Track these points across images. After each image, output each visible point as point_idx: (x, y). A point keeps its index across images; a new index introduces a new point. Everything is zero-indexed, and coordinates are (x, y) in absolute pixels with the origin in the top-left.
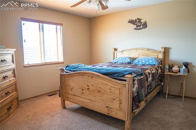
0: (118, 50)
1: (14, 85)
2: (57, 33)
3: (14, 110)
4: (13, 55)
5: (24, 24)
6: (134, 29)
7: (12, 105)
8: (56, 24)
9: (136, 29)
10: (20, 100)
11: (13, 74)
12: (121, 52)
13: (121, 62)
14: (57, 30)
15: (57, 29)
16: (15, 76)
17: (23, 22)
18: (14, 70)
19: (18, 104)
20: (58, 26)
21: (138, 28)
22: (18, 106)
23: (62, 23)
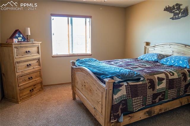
0: (150, 44)
1: (39, 72)
2: (86, 26)
3: (37, 92)
4: (38, 47)
5: (53, 19)
6: (171, 18)
7: (35, 88)
8: (86, 17)
9: (173, 19)
10: (44, 85)
11: (38, 63)
12: (153, 47)
13: (148, 59)
14: (86, 23)
15: (86, 21)
16: (39, 65)
17: (52, 17)
18: (39, 59)
19: (42, 88)
20: (87, 19)
21: (176, 16)
22: (41, 89)
23: (91, 15)
